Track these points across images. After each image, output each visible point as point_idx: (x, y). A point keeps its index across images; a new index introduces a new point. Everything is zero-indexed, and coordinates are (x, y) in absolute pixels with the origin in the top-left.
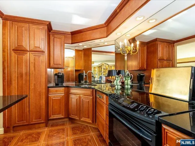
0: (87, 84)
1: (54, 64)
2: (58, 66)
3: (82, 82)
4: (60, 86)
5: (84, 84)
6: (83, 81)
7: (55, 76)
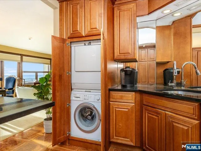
0: (183, 88)
1: (120, 53)
2: (126, 56)
3: (170, 84)
4: (128, 88)
5: (176, 88)
6: (172, 82)
7: (122, 73)
